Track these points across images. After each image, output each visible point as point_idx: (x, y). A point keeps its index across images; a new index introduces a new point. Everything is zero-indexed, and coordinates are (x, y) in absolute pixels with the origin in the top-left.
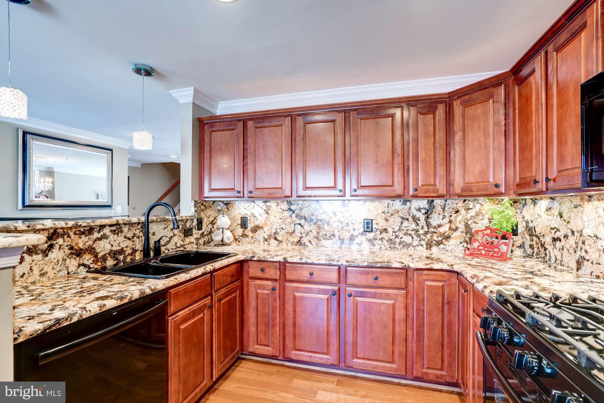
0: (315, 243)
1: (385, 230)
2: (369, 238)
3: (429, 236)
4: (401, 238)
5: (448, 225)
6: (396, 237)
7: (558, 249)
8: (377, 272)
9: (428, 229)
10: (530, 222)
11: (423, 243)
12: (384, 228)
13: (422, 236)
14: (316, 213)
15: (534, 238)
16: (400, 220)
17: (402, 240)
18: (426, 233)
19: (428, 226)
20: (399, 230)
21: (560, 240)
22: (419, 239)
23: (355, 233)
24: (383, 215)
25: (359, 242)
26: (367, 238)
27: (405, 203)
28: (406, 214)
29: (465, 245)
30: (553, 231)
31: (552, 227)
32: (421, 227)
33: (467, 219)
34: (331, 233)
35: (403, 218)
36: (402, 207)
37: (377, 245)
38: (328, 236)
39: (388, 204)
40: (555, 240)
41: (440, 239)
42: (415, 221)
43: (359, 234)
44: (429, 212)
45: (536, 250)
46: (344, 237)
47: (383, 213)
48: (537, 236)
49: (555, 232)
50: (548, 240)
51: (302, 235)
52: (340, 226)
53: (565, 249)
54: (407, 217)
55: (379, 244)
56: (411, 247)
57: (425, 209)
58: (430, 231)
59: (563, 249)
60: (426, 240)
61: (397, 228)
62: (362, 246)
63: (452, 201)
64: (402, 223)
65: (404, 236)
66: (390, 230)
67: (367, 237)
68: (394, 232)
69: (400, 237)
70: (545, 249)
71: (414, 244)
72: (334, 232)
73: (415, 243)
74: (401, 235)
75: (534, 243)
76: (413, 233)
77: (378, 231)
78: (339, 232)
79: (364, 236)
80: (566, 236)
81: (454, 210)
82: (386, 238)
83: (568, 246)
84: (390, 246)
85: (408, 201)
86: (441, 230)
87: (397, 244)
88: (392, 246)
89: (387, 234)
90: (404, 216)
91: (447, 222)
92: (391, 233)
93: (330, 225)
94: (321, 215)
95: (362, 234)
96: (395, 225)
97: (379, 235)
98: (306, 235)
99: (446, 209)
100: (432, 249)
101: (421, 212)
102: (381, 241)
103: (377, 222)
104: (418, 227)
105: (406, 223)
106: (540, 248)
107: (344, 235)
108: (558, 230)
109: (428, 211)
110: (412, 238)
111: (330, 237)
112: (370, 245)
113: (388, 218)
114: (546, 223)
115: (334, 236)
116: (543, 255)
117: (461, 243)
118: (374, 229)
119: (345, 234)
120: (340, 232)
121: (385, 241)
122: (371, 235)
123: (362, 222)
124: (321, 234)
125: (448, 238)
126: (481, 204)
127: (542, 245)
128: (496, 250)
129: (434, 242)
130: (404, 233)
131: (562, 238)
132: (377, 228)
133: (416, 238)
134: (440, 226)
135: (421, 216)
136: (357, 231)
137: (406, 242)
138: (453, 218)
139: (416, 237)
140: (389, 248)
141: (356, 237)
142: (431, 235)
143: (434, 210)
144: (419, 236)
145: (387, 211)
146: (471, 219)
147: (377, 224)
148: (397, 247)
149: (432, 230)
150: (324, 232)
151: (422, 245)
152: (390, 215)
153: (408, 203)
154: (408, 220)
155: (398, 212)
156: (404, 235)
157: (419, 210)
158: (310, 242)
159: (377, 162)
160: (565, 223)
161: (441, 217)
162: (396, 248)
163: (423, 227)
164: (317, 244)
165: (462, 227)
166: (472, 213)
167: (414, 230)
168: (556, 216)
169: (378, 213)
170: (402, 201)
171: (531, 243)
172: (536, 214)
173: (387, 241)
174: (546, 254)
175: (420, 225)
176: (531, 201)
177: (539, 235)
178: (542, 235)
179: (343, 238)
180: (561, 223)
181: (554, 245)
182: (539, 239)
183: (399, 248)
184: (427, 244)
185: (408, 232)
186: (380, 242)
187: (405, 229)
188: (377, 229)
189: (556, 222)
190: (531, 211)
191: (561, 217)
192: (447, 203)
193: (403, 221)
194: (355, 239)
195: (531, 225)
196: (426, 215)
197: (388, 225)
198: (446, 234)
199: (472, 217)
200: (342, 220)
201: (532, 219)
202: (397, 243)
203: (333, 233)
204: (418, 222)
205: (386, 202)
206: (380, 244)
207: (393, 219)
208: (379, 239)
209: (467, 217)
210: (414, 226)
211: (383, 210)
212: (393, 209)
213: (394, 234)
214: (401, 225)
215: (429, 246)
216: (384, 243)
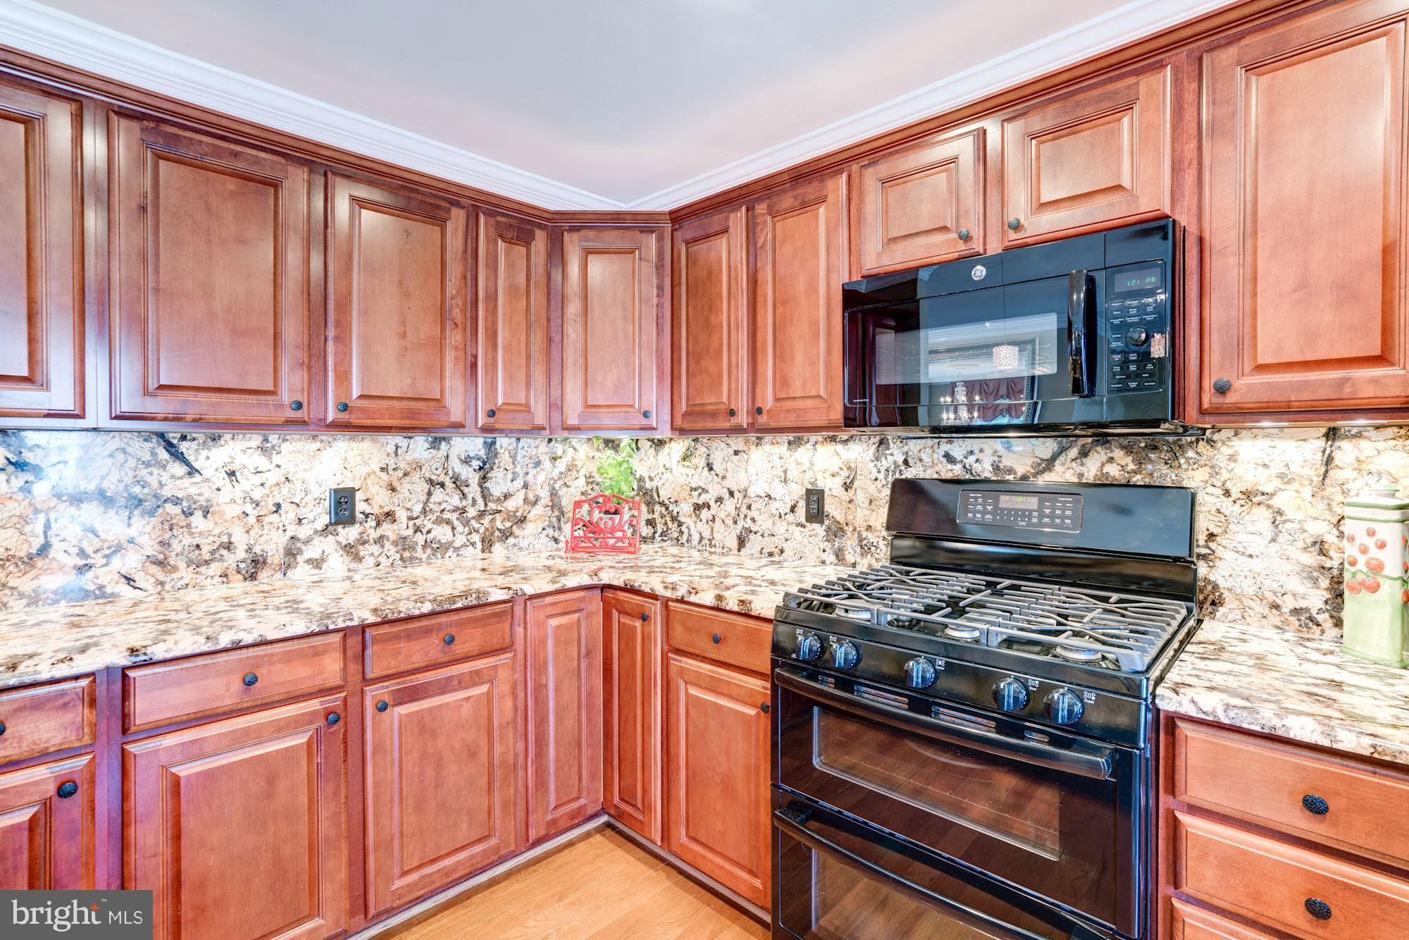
0: (153, 580)
1: (389, 515)
2: (344, 542)
3: (486, 521)
4: (429, 532)
5: (521, 494)
6: (416, 532)
7: (704, 521)
8: (450, 625)
9: (486, 505)
10: (647, 480)
11: (476, 538)
12: (386, 510)
13: (473, 522)
14: (155, 476)
15: (657, 508)
16: (426, 487)
17: (430, 536)
18: (482, 514)
19: (484, 497)
20: (424, 512)
21: (709, 507)
22: (467, 529)
23: (304, 532)
24: (384, 475)
25: (316, 555)
26: (339, 543)
27: (435, 443)
28: (438, 472)
29: (550, 531)
30: (695, 494)
31: (694, 486)
32: (470, 502)
33: (553, 478)
34: (216, 539)
35: (431, 482)
36: (430, 456)
37: (367, 557)
38: (206, 549)
39: (397, 447)
40: (698, 507)
41: (508, 524)
42: (458, 487)
43: (316, 532)
44: (487, 466)
45: (660, 528)
46: (265, 547)
47: (382, 469)
48: (662, 504)
49: (700, 494)
50: (685, 509)
51: (90, 561)
52: (253, 513)
53: (717, 519)
54: (442, 478)
55: (372, 554)
56: (450, 553)
57: (478, 459)
58: (488, 508)
59: (713, 520)
60: (482, 530)
61: (417, 509)
62: (325, 566)
63: (529, 440)
64: (429, 494)
65: (435, 526)
66: (402, 515)
67: (339, 538)
68: (410, 518)
69: (424, 531)
70: (680, 524)
71: (457, 544)
72: (230, 535)
73: (460, 540)
74: (429, 525)
75: (656, 515)
76: (454, 517)
77: (369, 520)
78: (248, 532)
79: (331, 536)
80: (719, 500)
81: (532, 461)
82: (392, 537)
83: (722, 515)
84: (402, 556)
85: (444, 439)
86: (511, 505)
87: (419, 549)
88: (406, 554)
89: (395, 526)
90: (434, 477)
91: (520, 487)
92: (404, 520)
93: (213, 513)
94: (178, 482)
95: (325, 531)
96: (413, 501)
97: (372, 530)
98: (106, 556)
99: (519, 457)
100: (493, 549)
101: (470, 466)
102: (378, 546)
103: (369, 496)
104: (464, 503)
105: (438, 495)
106: (670, 523)
107: (267, 542)
108: (704, 491)
109: (484, 463)
110: (453, 529)
111: (213, 552)
112: (347, 559)
113: (396, 484)
114: (682, 480)
115: (228, 548)
116: (676, 535)
117: (544, 529)
118: (359, 516)
119: (268, 537)
120: (252, 533)
121: (388, 545)
122: (349, 534)
123: (323, 496)
124: (176, 546)
125: (523, 520)
126: (575, 449)
127: (674, 519)
128: (620, 534)
129: (497, 533)
130: (434, 518)
131: (712, 503)
132: (368, 511)
133: (460, 528)
134: (507, 496)
135: (471, 476)
136: (310, 525)
137: (439, 541)
138: (530, 477)
139: (462, 527)
140: (400, 562)
141: (307, 542)
142: (491, 517)
143: (496, 461)
144: (466, 523)
145: (394, 466)
146: (559, 479)
147: (366, 500)
148: (418, 555)
149: (492, 506)
150: (188, 540)
151: (473, 544)
152: (401, 475)
153: (443, 445)
154: (442, 485)
155: (421, 467)
156: (434, 523)
157: (467, 461)
158: (129, 580)
159: (404, 335)
160: (719, 480)
161: (510, 476)
162: (417, 558)
163: (474, 502)
164: (162, 583)
165: (544, 494)
166: (561, 466)
167: (456, 509)
168: (700, 469)
169: (369, 470)
170: (430, 439)
171: (650, 517)
172: (661, 466)
173: (395, 543)
174: (681, 532)
175: (470, 497)
176: (650, 443)
177: (667, 502)
178: (672, 500)
179: (262, 550)
180: (710, 479)
181: (698, 516)
182: (667, 509)
183: (424, 557)
184: (483, 541)
185: (444, 516)
186: (375, 549)
187: (437, 508)
188: (367, 516)
189: (701, 478)
190: (649, 461)
191: (711, 469)
192: (520, 445)
193: (432, 488)
194: (303, 547)
195: (648, 485)
196: (482, 473)
197: (395, 500)
198: (519, 514)
199: (561, 473)
200: (257, 495)
201: (653, 475)
202: (420, 545)
203: (225, 539)
204: (466, 490)
205: (393, 440)
206: (376, 554)
207: (408, 486)
208: (372, 541)
209: (554, 474)
210: (455, 500)
211: (383, 462)
212: (408, 458)
213: (411, 523)
214: (428, 500)
215: (487, 544)
216: (386, 549)
